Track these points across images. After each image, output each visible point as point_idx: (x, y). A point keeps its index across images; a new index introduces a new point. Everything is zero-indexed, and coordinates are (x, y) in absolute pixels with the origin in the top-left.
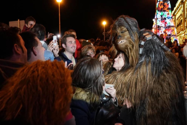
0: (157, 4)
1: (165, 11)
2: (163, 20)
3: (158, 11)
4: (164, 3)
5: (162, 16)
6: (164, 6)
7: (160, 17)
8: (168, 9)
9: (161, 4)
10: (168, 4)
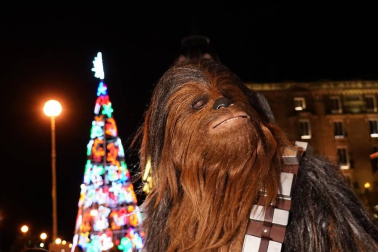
0: (89, 146)
1: (109, 163)
2: (107, 186)
3: (93, 163)
4: (107, 144)
5: (103, 176)
6: (108, 151)
7: (100, 179)
8: (119, 159)
9: (101, 145)
10: (117, 147)
